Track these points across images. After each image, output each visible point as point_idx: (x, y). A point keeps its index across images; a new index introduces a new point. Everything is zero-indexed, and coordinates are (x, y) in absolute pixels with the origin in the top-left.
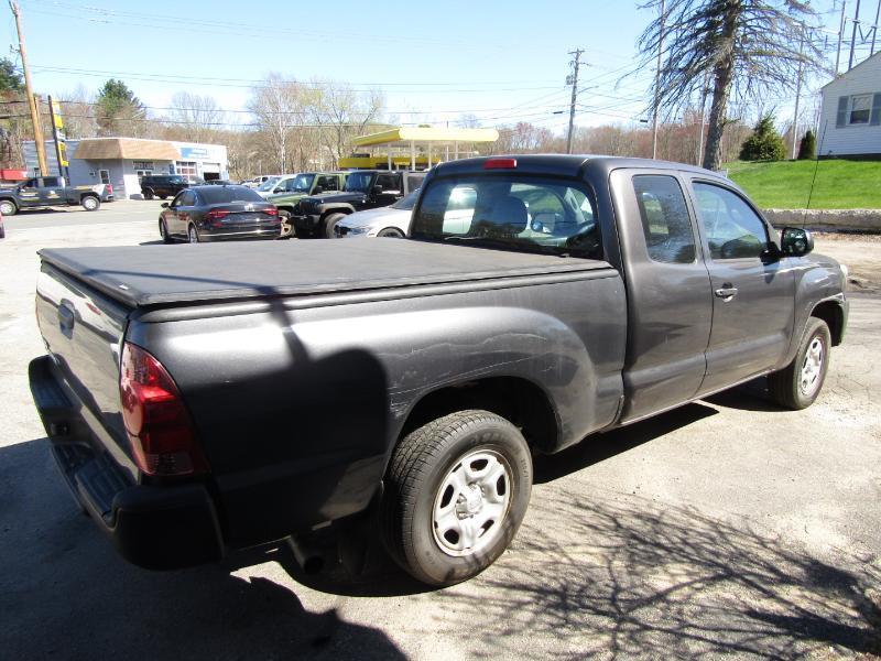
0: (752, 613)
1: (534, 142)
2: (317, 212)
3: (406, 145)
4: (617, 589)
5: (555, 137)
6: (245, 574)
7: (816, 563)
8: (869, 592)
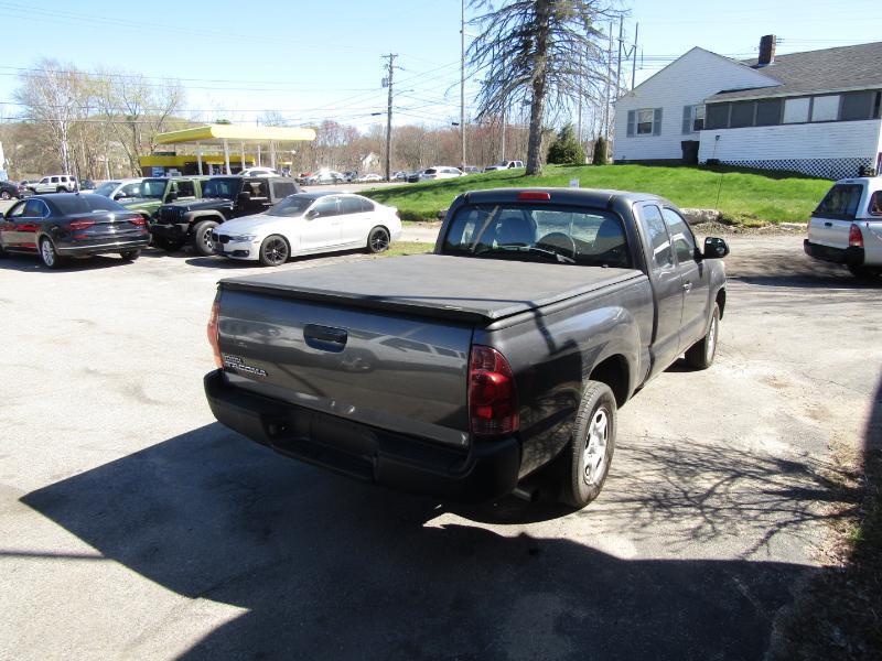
0: (765, 492)
1: (341, 139)
2: (186, 220)
3: (219, 143)
4: (686, 493)
5: (361, 135)
6: (436, 522)
7: (780, 460)
8: (816, 472)
